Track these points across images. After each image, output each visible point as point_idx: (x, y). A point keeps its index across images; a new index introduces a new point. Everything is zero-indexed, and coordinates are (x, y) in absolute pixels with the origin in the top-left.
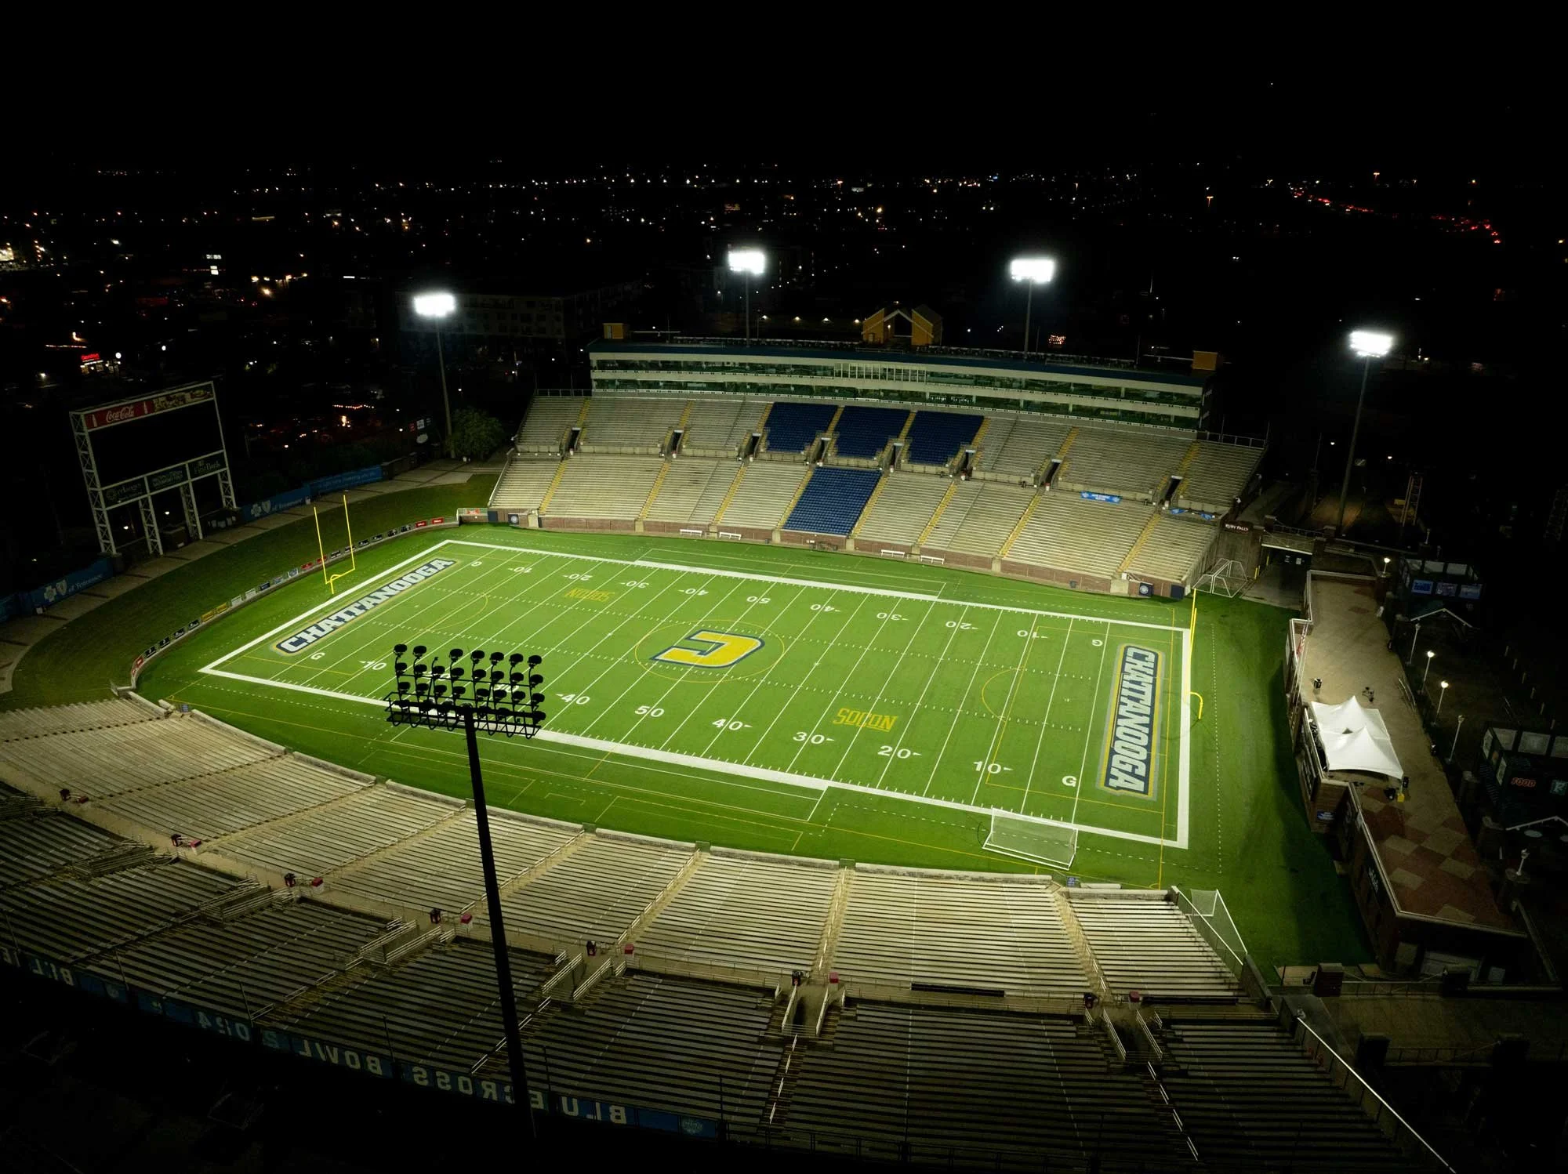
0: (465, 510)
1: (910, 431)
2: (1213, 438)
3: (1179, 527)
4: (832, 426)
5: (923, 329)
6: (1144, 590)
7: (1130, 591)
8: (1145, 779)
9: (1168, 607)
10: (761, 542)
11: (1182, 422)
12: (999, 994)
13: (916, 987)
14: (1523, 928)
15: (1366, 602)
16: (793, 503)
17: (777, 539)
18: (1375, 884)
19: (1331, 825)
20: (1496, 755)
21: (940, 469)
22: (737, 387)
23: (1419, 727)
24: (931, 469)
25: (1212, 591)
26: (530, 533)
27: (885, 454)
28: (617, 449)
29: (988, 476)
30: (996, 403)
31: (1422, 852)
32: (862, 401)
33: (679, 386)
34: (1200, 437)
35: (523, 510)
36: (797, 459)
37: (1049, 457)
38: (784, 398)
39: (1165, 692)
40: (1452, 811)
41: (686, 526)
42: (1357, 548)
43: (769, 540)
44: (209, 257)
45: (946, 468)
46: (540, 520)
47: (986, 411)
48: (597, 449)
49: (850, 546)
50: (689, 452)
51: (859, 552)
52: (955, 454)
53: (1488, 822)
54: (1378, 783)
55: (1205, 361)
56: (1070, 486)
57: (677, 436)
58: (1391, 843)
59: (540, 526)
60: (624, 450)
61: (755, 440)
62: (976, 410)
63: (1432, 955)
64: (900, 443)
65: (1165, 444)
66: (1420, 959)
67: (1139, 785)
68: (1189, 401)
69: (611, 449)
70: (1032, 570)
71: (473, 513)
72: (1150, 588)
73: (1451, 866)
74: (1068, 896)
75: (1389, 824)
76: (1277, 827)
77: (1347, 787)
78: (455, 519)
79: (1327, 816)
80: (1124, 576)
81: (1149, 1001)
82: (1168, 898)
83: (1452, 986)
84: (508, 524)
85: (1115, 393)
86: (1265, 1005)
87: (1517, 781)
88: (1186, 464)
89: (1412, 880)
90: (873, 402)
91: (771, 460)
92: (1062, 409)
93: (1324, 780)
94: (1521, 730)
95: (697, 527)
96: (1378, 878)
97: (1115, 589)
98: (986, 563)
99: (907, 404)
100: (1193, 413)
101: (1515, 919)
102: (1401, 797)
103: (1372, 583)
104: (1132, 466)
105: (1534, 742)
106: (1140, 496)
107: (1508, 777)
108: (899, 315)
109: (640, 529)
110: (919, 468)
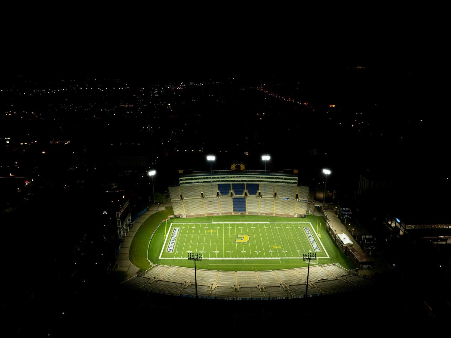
0: (170, 216)
1: (247, 188)
2: (300, 186)
3: (301, 204)
4: (231, 188)
5: (243, 167)
6: (300, 216)
7: (297, 216)
8: (319, 249)
9: (304, 219)
10: (230, 215)
11: (295, 183)
12: (327, 279)
13: (318, 280)
14: (372, 260)
15: (335, 215)
16: (232, 206)
17: (233, 214)
18: (355, 258)
19: (345, 251)
20: (364, 239)
21: (256, 196)
22: (209, 182)
23: (351, 236)
24: (254, 196)
25: (309, 214)
26: (185, 219)
27: (244, 194)
28: (192, 198)
29: (265, 196)
30: (261, 181)
31: (358, 253)
32: (235, 183)
33: (197, 182)
34: (298, 185)
35: (182, 214)
36: (228, 196)
37: (274, 192)
38: (219, 183)
39: (314, 235)
40: (359, 247)
41: (216, 213)
42: (329, 204)
43: (231, 214)
44: (6, 138)
45: (257, 195)
46: (186, 216)
47: (259, 183)
48: (187, 198)
49: (247, 214)
50: (206, 197)
51: (249, 215)
52: (257, 192)
53: (365, 248)
54: (350, 245)
55: (296, 171)
56: (280, 197)
57: (202, 194)
58: (354, 252)
59: (186, 217)
60: (193, 198)
61: (218, 193)
62: (257, 183)
63: (364, 265)
64: (246, 191)
65: (292, 187)
66: (362, 266)
67: (319, 250)
68: (296, 179)
69: (191, 198)
70: (281, 215)
71: (172, 216)
72: (301, 216)
73: (362, 254)
74: (321, 267)
75: (353, 250)
76: (338, 253)
77: (347, 246)
78: (168, 218)
79: (344, 250)
80: (296, 214)
81: (342, 276)
82: (333, 265)
83: (368, 268)
84: (179, 217)
85: (282, 179)
86: (353, 274)
87: (368, 242)
88: (297, 191)
89: (359, 257)
90: (237, 183)
91: (223, 197)
92: (272, 182)
93: (344, 246)
94: (366, 235)
95: (217, 213)
96: (355, 257)
97: (295, 217)
98: (272, 214)
99: (244, 183)
100: (297, 181)
101: (371, 259)
102: (353, 246)
103: (334, 211)
104: (289, 192)
105: (367, 237)
106: (292, 198)
107: (366, 242)
108: (238, 165)
109: (206, 215)
110: (252, 196)
